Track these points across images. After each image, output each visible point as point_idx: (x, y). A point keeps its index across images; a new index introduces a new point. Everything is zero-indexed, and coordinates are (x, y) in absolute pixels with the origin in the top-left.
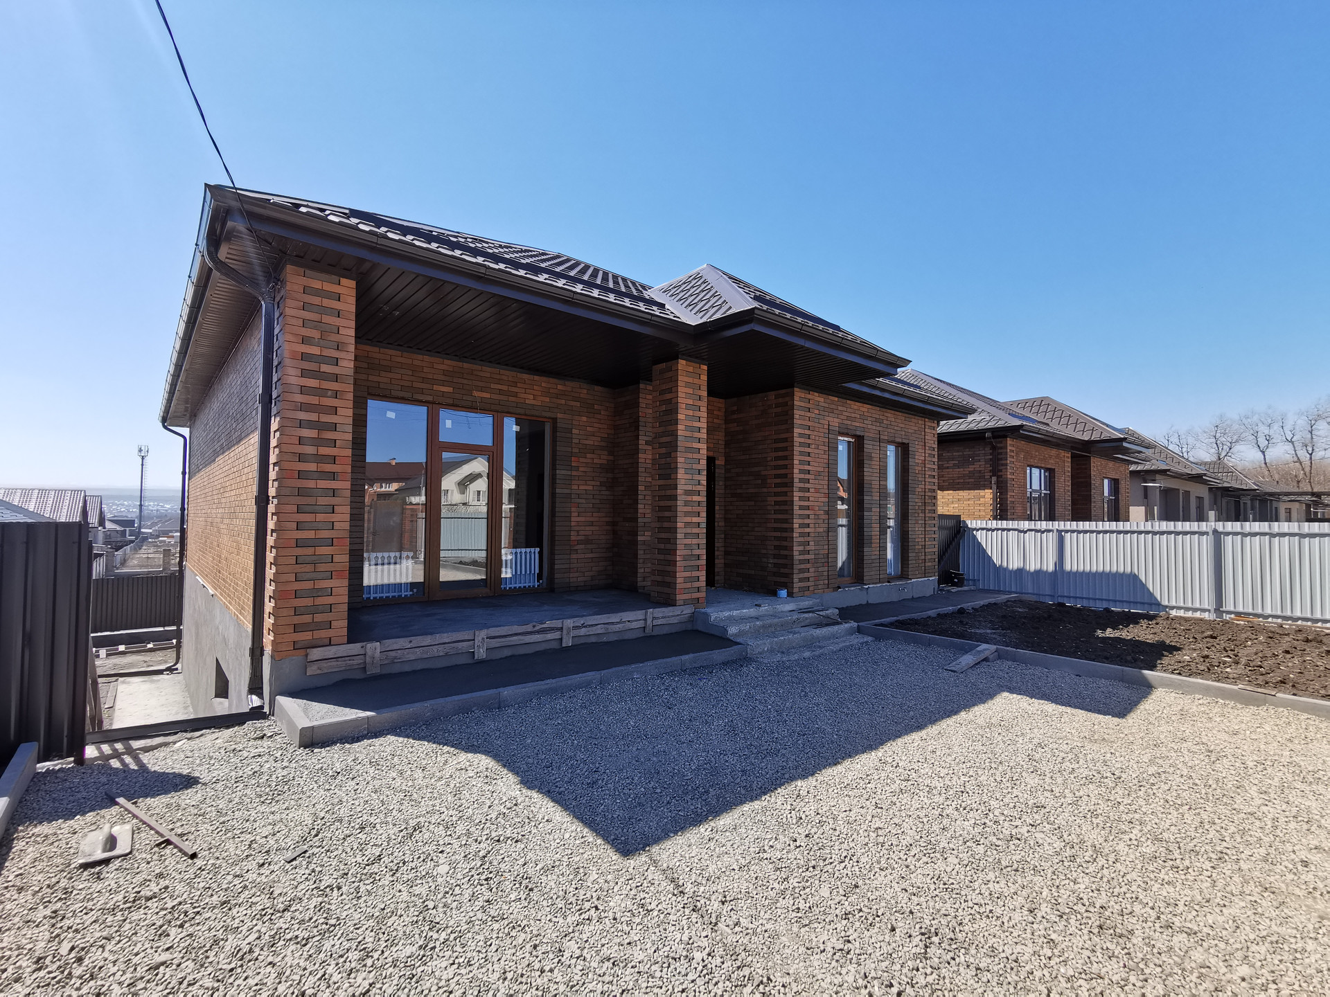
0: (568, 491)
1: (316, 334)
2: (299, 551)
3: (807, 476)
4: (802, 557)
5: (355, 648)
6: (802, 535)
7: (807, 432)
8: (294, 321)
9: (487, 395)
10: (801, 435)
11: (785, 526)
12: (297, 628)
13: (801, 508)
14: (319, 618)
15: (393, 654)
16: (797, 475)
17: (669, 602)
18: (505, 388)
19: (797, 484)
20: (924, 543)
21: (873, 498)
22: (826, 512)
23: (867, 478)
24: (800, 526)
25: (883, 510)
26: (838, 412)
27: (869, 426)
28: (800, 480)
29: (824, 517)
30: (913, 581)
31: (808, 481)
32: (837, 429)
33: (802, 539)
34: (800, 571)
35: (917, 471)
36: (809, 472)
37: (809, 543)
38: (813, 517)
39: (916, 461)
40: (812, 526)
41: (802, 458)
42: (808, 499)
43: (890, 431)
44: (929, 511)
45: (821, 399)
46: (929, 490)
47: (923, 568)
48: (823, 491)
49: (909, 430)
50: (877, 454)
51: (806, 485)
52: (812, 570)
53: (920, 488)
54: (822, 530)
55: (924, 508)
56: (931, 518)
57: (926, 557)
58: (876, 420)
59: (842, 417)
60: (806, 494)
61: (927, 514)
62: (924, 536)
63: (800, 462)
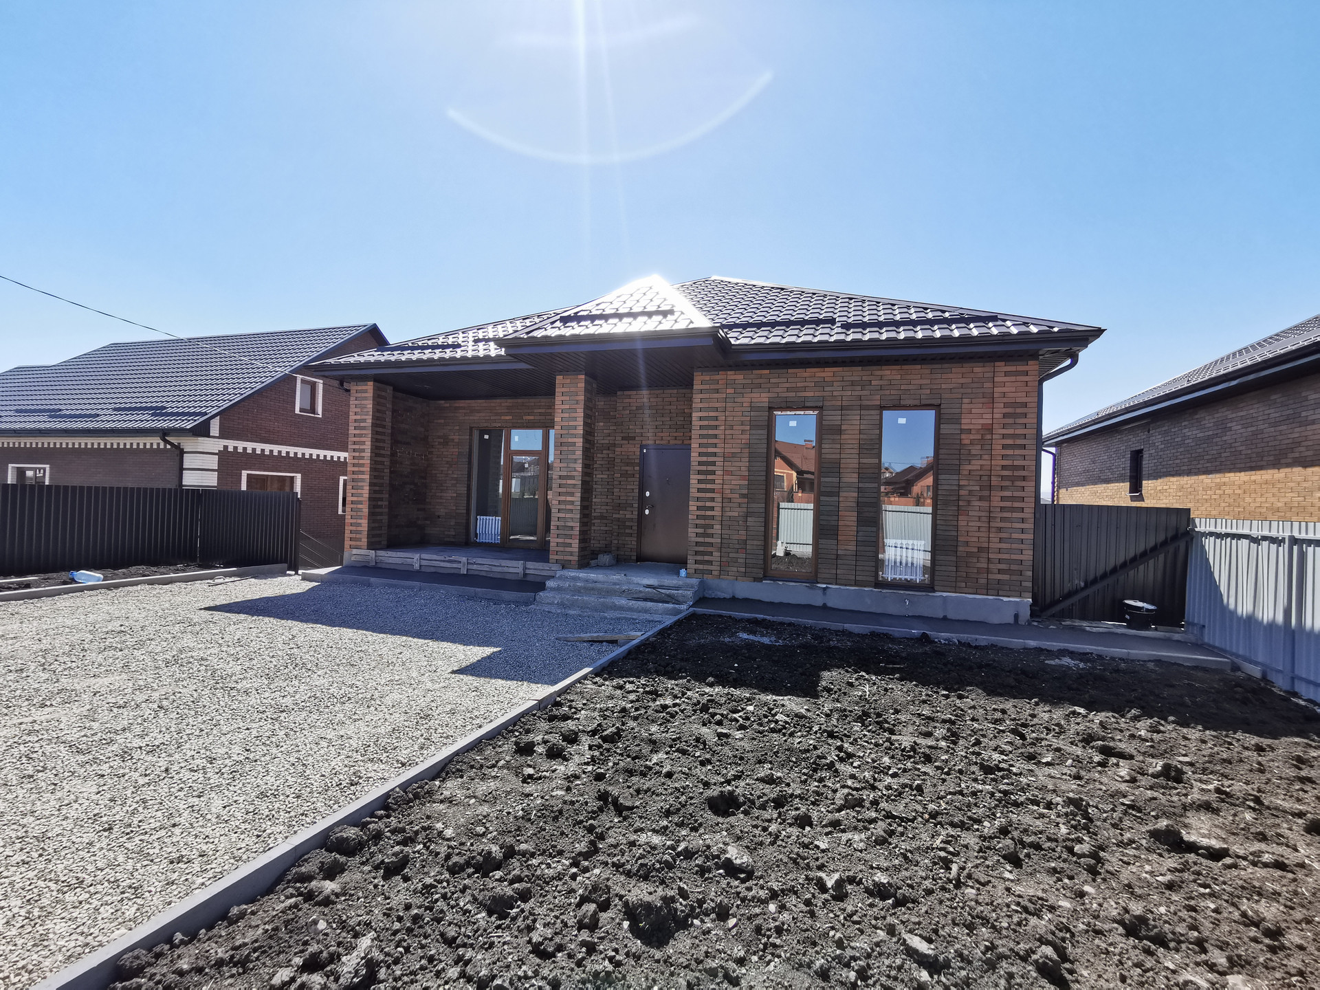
1: (361, 410)
3: (710, 459)
4: (698, 540)
5: (369, 552)
6: (700, 517)
7: (712, 414)
8: (353, 406)
9: (532, 418)
10: (701, 418)
13: (701, 490)
14: (358, 536)
16: (695, 457)
18: (543, 411)
20: (986, 545)
21: (843, 480)
22: (742, 496)
23: (828, 456)
24: (699, 508)
25: (867, 495)
26: (769, 385)
27: (835, 393)
28: (700, 463)
29: (740, 500)
30: (945, 594)
31: (713, 463)
32: (767, 405)
33: (702, 522)
34: (697, 553)
35: (967, 442)
36: (715, 454)
37: (712, 527)
38: (720, 500)
39: (964, 427)
40: (719, 509)
41: (705, 441)
42: (713, 482)
43: (887, 392)
44: (1003, 499)
45: (738, 377)
46: (1004, 468)
47: (983, 581)
48: (738, 473)
49: (944, 386)
50: (853, 425)
51: (710, 468)
52: (716, 554)
53: (976, 465)
54: (736, 514)
55: (986, 493)
56: (1013, 510)
57: (991, 566)
58: (853, 383)
59: (778, 390)
60: (709, 477)
61: (996, 502)
62: (985, 535)
63: (701, 445)
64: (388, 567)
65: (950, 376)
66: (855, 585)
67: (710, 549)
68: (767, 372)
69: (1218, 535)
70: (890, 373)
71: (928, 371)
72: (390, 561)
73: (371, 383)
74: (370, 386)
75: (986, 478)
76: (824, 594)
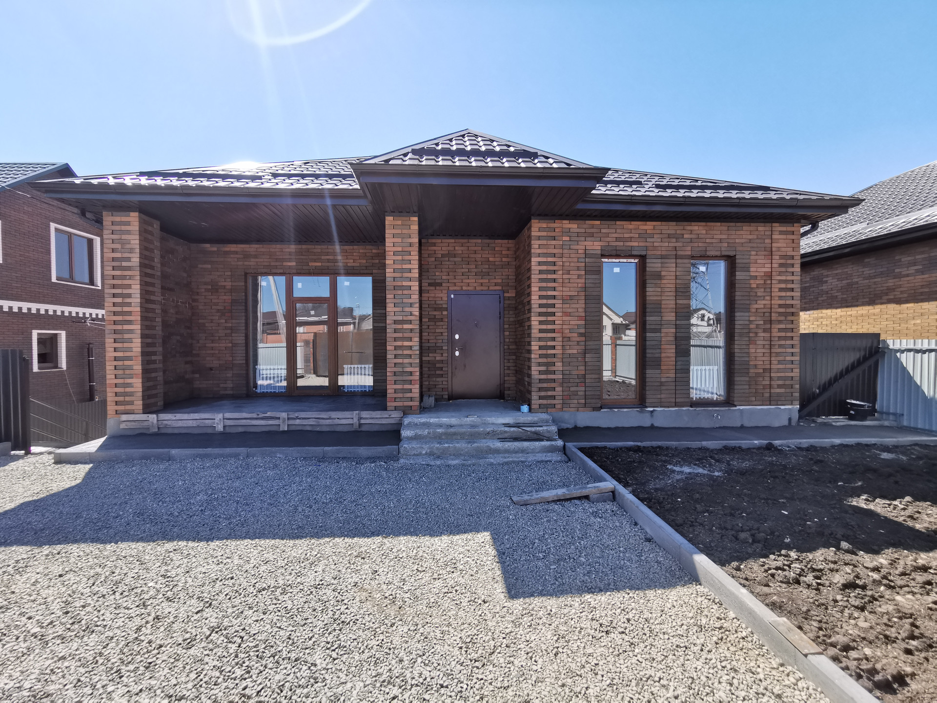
1: (119, 246)
2: (116, 363)
3: (552, 301)
4: (542, 377)
5: (144, 417)
6: (543, 356)
7: (550, 259)
8: (108, 241)
9: (319, 264)
10: (540, 263)
11: (529, 348)
12: (119, 403)
13: (543, 331)
14: (127, 399)
15: (165, 422)
16: (535, 300)
20: (768, 367)
21: (664, 318)
22: (581, 335)
23: (651, 298)
24: (541, 348)
25: (682, 330)
26: (600, 235)
27: (656, 244)
28: (541, 306)
29: (578, 339)
30: (742, 408)
31: (553, 306)
32: (599, 252)
33: (544, 360)
34: (540, 389)
35: (754, 286)
36: (554, 297)
37: (554, 364)
38: (560, 339)
39: (752, 274)
40: (560, 348)
41: (544, 285)
42: (554, 322)
43: (696, 245)
44: (780, 330)
45: (573, 226)
46: (780, 306)
47: (767, 395)
48: (577, 314)
49: (737, 241)
50: (670, 272)
51: (550, 310)
52: (559, 389)
53: (761, 304)
54: (575, 351)
55: (768, 326)
56: (785, 338)
57: (773, 383)
58: (669, 236)
59: (608, 239)
60: (550, 318)
61: (775, 333)
62: (768, 358)
63: (541, 289)
64: (176, 431)
65: (742, 232)
66: (676, 406)
67: (553, 385)
68: (598, 222)
69: (917, 351)
70: (698, 228)
71: (726, 228)
72: (180, 424)
73: (136, 214)
74: (133, 219)
75: (767, 314)
76: (652, 416)
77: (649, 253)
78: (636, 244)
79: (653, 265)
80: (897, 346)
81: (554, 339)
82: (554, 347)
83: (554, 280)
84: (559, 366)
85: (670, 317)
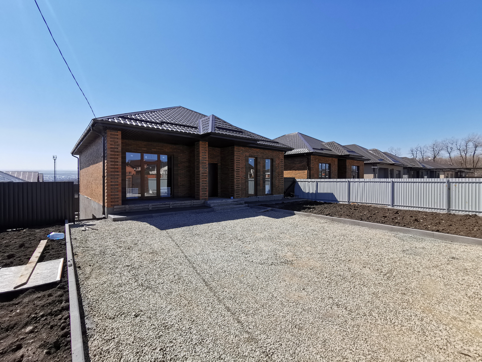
0: (177, 173)
1: (113, 143)
2: (111, 187)
3: (239, 168)
4: (237, 189)
5: (123, 206)
6: (237, 183)
7: (238, 157)
8: (109, 141)
9: (156, 150)
10: (236, 158)
11: (233, 181)
12: (111, 202)
13: (237, 176)
14: (116, 200)
15: (131, 208)
16: (235, 168)
17: (199, 199)
18: (160, 148)
19: (235, 170)
20: (279, 185)
22: (245, 177)
24: (236, 181)
25: (264, 177)
26: (248, 151)
27: (259, 154)
31: (239, 170)
32: (248, 156)
34: (236, 192)
35: (276, 166)
39: (276, 163)
43: (266, 155)
44: (281, 176)
45: (243, 148)
47: (278, 192)
48: (243, 172)
49: (273, 155)
50: (262, 162)
52: (240, 192)
53: (277, 170)
54: (243, 182)
55: (279, 176)
56: (281, 179)
57: (279, 189)
58: (263, 153)
59: (250, 153)
60: (238, 173)
62: (279, 183)
63: (237, 165)
65: (274, 153)
66: (263, 195)
69: (301, 182)
75: (278, 173)
76: (259, 198)
77: (258, 157)
78: (255, 154)
79: (259, 160)
80: (298, 181)
81: (239, 179)
82: (239, 181)
83: (239, 163)
84: (240, 186)
85: (262, 173)
